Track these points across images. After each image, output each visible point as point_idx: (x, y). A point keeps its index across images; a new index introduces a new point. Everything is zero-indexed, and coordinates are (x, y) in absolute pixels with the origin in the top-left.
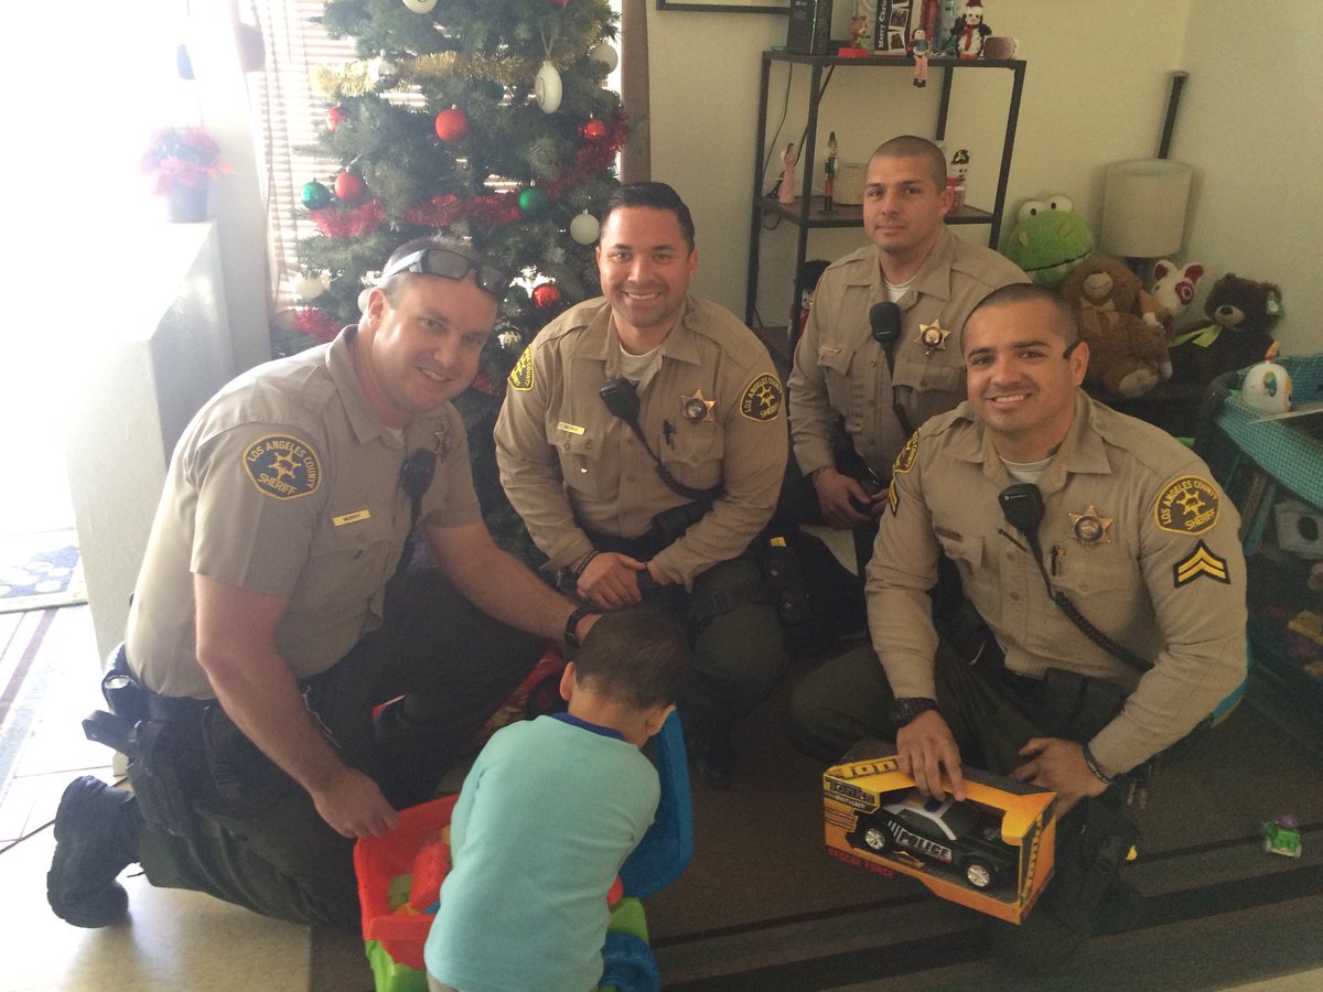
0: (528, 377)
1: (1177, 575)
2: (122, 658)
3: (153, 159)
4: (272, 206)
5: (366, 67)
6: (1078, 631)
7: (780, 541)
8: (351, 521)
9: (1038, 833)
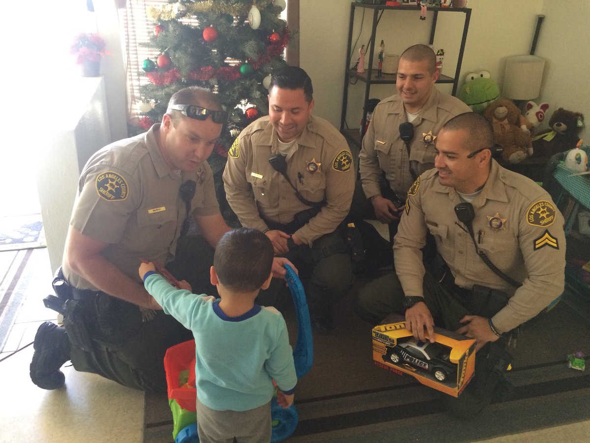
0: (237, 152)
1: (535, 245)
2: (61, 273)
3: (76, 48)
4: (129, 70)
5: (172, 7)
6: (489, 269)
7: (352, 225)
8: (157, 211)
9: (466, 358)
